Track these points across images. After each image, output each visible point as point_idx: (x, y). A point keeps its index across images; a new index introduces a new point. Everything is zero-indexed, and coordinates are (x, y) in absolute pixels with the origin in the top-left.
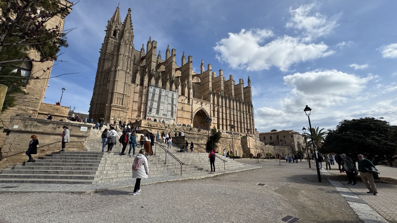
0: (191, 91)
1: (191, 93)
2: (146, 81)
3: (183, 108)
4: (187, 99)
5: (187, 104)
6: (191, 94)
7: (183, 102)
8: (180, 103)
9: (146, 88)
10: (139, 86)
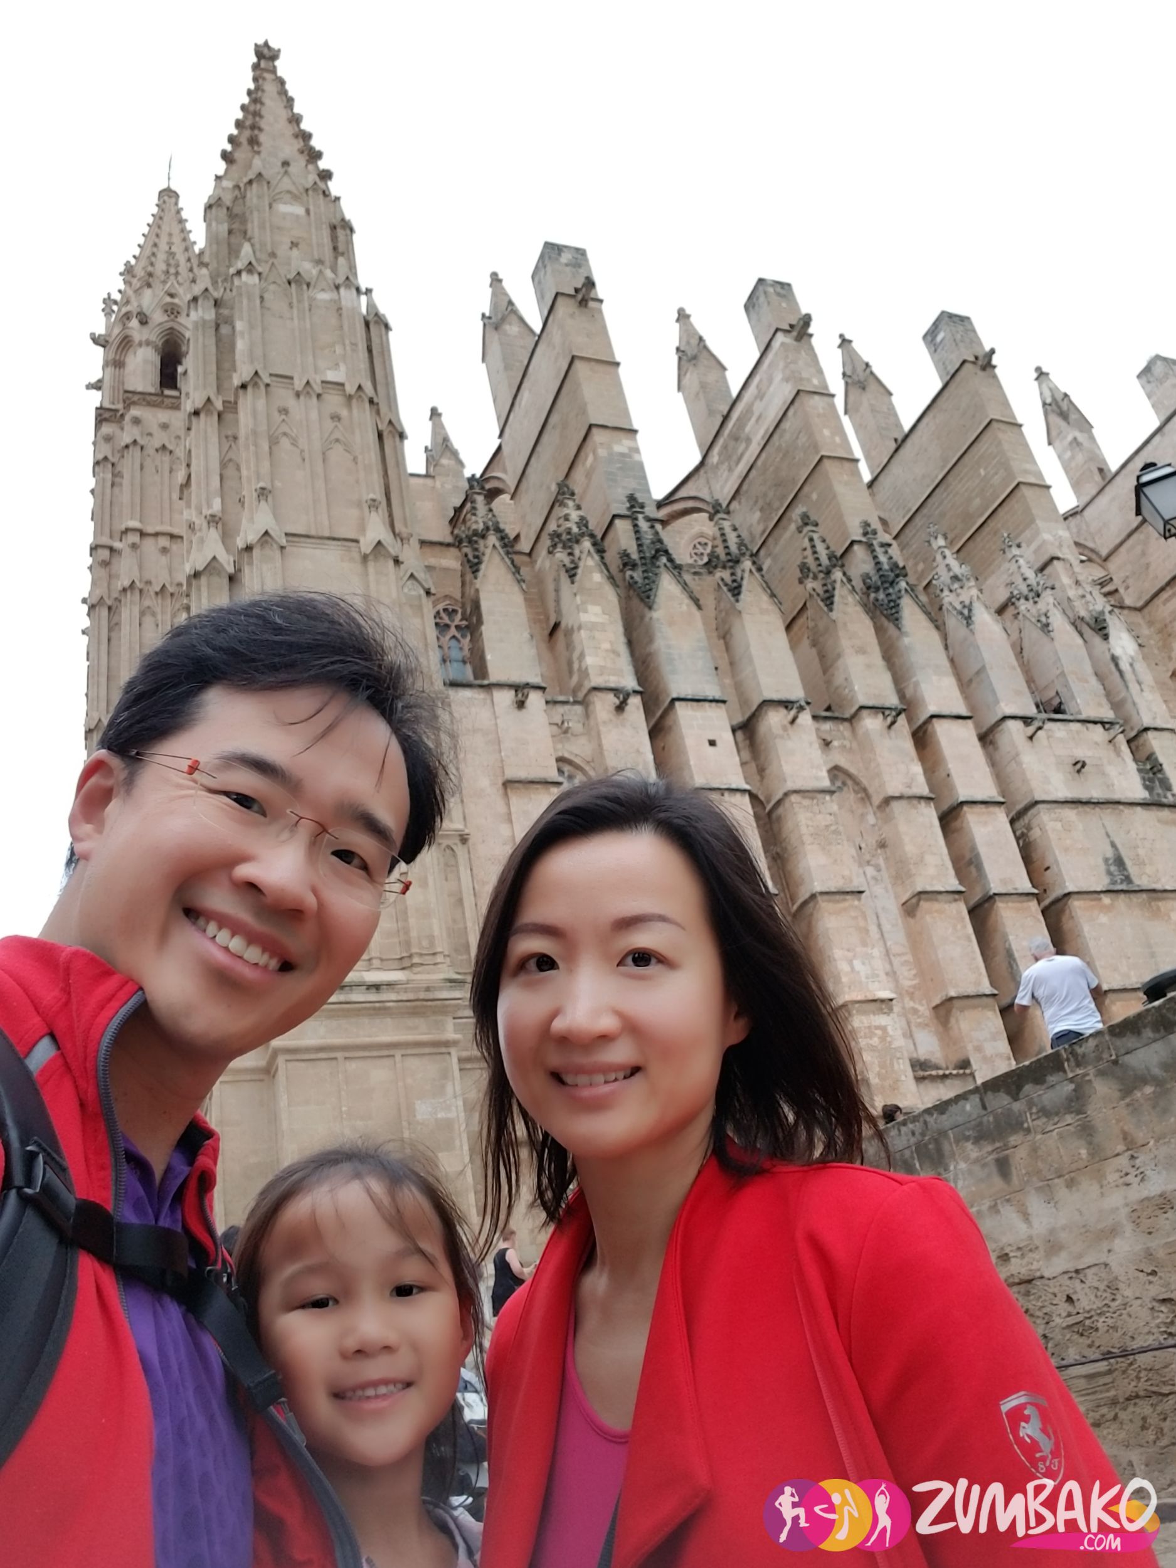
0: (1118, 652)
1: (1124, 665)
2: (593, 627)
3: (1119, 862)
4: (1121, 740)
5: (1144, 804)
6: (1134, 687)
7: (1096, 794)
8: (1070, 813)
9: (620, 708)
10: (535, 699)
